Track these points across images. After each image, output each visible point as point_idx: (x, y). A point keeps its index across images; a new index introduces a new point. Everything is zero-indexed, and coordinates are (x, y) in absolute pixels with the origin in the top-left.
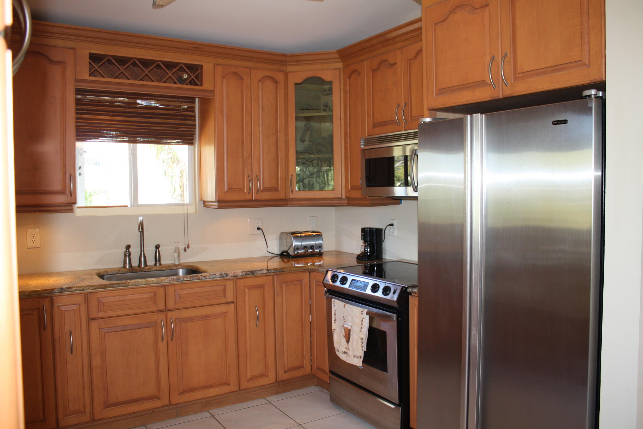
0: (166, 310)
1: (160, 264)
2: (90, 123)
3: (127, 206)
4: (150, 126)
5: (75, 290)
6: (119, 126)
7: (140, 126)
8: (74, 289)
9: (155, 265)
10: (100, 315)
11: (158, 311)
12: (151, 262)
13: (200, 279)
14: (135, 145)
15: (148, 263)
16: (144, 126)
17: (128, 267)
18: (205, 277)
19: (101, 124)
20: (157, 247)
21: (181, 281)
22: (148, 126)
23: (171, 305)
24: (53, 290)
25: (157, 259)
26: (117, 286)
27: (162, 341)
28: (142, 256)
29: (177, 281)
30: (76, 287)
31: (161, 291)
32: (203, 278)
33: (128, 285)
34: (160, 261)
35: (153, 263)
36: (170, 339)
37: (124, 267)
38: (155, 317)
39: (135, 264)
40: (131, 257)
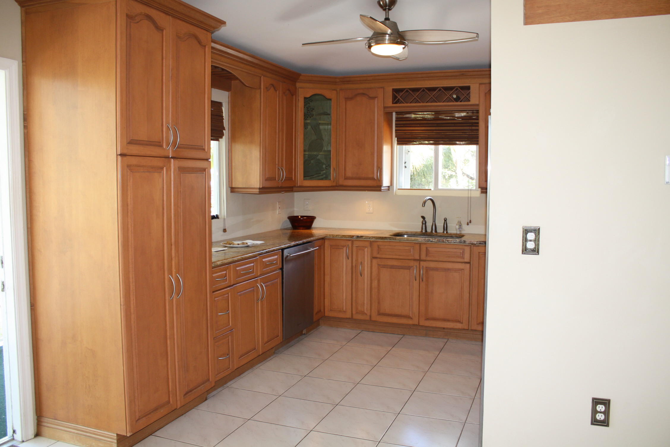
0: (420, 260)
1: (447, 232)
2: (405, 133)
3: (430, 190)
4: (446, 133)
5: (365, 238)
6: (423, 134)
7: (438, 133)
8: (364, 237)
9: (443, 232)
10: (378, 256)
11: (415, 260)
12: (440, 230)
13: (444, 242)
14: (437, 146)
15: (438, 231)
16: (442, 133)
17: (424, 232)
18: (448, 241)
19: (412, 133)
20: (445, 220)
21: (431, 242)
22: (444, 133)
23: (423, 257)
24: (353, 236)
25: (445, 228)
26: (389, 239)
27: (416, 280)
28: (433, 225)
29: (428, 241)
30: (366, 236)
31: (417, 247)
32: (446, 241)
33: (395, 240)
34: (447, 229)
35: (442, 231)
36: (421, 280)
37: (422, 231)
38: (412, 263)
39: (429, 230)
40: (427, 224)
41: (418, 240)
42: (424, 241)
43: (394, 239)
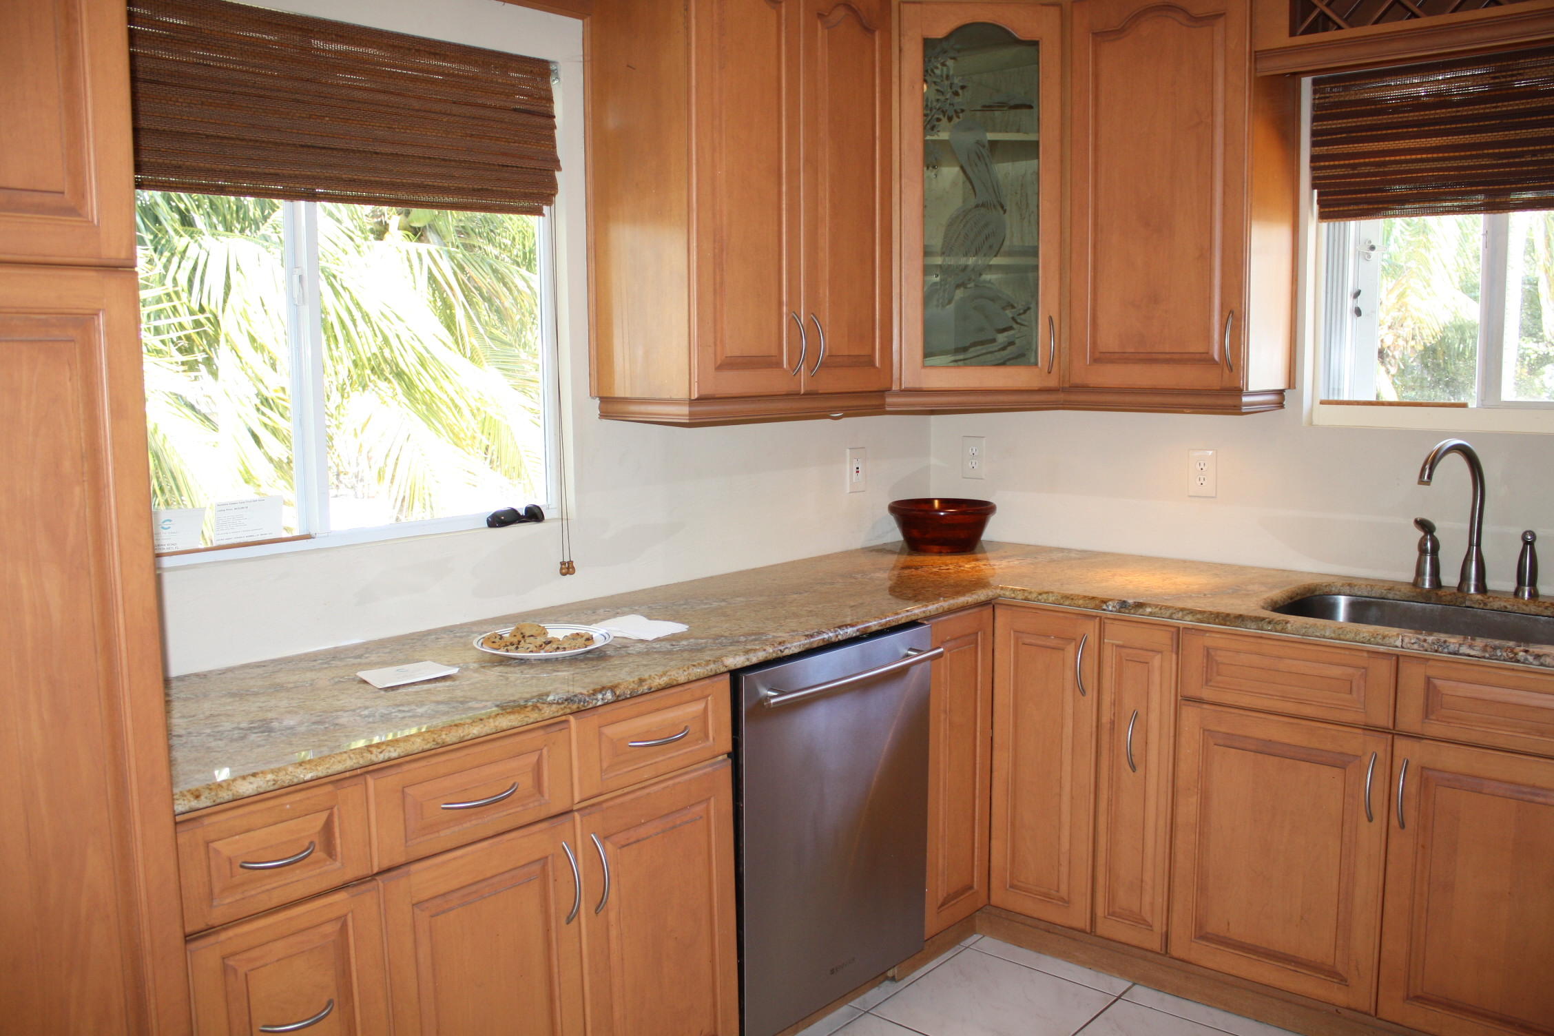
0: (1393, 732)
1: (1534, 595)
2: (1354, 167)
3: (1464, 405)
4: (1542, 152)
5: (1151, 614)
6: (1438, 165)
7: (1500, 156)
8: (1149, 610)
9: (1517, 593)
10: (1206, 694)
11: (1369, 728)
12: (1502, 580)
13: (1518, 661)
14: (1499, 217)
15: (1491, 584)
16: (1522, 154)
17: (1427, 585)
18: (1538, 657)
19: (1384, 164)
20: (1529, 542)
21: (1450, 653)
22: (1534, 153)
23: (1410, 718)
24: (1104, 602)
25: (1528, 573)
26: (1253, 625)
27: (1370, 819)
28: (1471, 561)
29: (1436, 651)
30: (1157, 606)
31: (1383, 670)
32: (1530, 659)
33: (1283, 631)
34: (1533, 583)
35: (1511, 586)
36: (1394, 822)
37: (1417, 583)
38: (1353, 742)
39: (1450, 578)
41: (1387, 641)
42: (1416, 646)
43: (1279, 627)
